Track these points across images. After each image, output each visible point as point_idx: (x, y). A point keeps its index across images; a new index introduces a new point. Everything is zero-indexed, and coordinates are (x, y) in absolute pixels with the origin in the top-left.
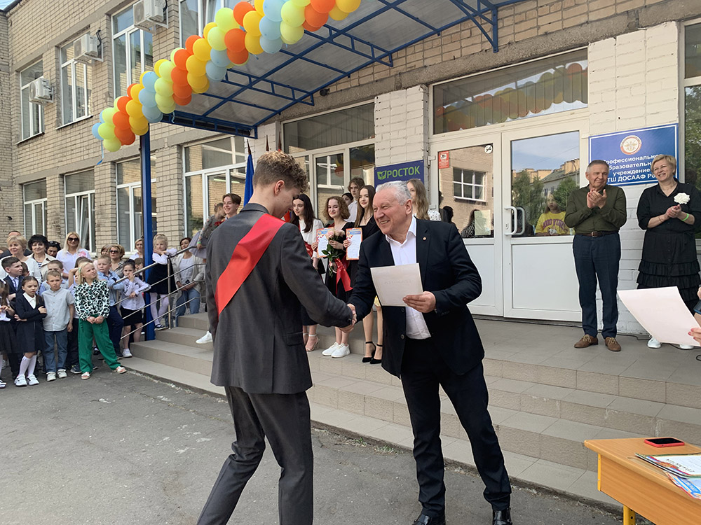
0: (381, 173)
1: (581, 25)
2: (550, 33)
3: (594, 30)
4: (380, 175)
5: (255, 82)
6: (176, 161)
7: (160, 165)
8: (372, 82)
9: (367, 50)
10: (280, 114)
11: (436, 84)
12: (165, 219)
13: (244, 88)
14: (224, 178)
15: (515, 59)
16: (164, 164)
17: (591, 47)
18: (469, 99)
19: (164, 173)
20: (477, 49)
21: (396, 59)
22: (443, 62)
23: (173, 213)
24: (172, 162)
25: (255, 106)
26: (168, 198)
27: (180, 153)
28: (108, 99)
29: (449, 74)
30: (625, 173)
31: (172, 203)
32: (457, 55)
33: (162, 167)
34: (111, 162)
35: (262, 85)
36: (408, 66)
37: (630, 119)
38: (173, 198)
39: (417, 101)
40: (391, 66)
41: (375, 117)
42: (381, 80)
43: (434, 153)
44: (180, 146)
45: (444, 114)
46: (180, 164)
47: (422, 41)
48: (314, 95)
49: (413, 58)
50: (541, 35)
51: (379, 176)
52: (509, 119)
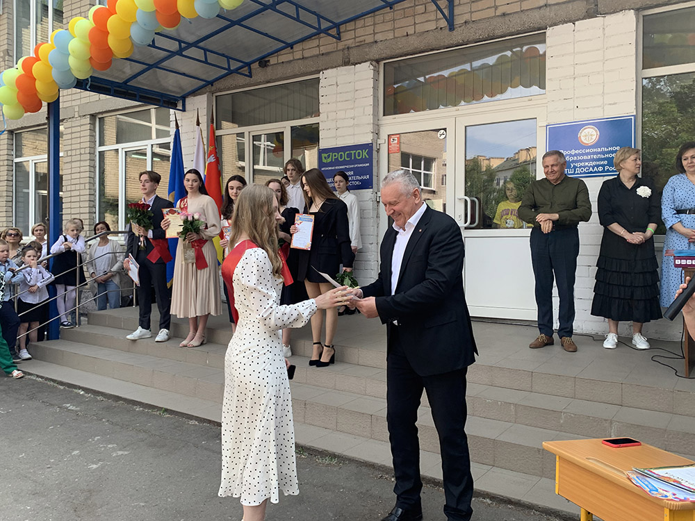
0: (326, 155)
1: (540, 8)
2: (508, 14)
3: (552, 14)
4: (325, 158)
5: (186, 48)
6: (88, 133)
7: (69, 136)
8: (317, 56)
9: (313, 20)
10: (212, 85)
11: (387, 61)
12: (73, 199)
13: (172, 54)
14: (145, 155)
15: (471, 39)
16: (74, 135)
17: (549, 31)
18: (422, 79)
19: (74, 147)
20: (432, 26)
21: (344, 32)
22: (395, 38)
23: (82, 192)
24: (83, 134)
25: (184, 74)
26: (77, 176)
27: (93, 124)
28: (7, 58)
29: (401, 51)
30: (582, 164)
31: (82, 181)
32: (411, 31)
33: (72, 139)
34: (8, 131)
35: (192, 52)
36: (357, 40)
37: (587, 108)
38: (83, 175)
39: (367, 79)
40: (339, 38)
41: (320, 94)
42: (328, 54)
43: (384, 136)
44: (93, 116)
45: (395, 94)
46: (92, 136)
47: (372, 14)
48: (252, 65)
49: (362, 31)
50: (498, 16)
51: (323, 158)
52: (463, 103)
